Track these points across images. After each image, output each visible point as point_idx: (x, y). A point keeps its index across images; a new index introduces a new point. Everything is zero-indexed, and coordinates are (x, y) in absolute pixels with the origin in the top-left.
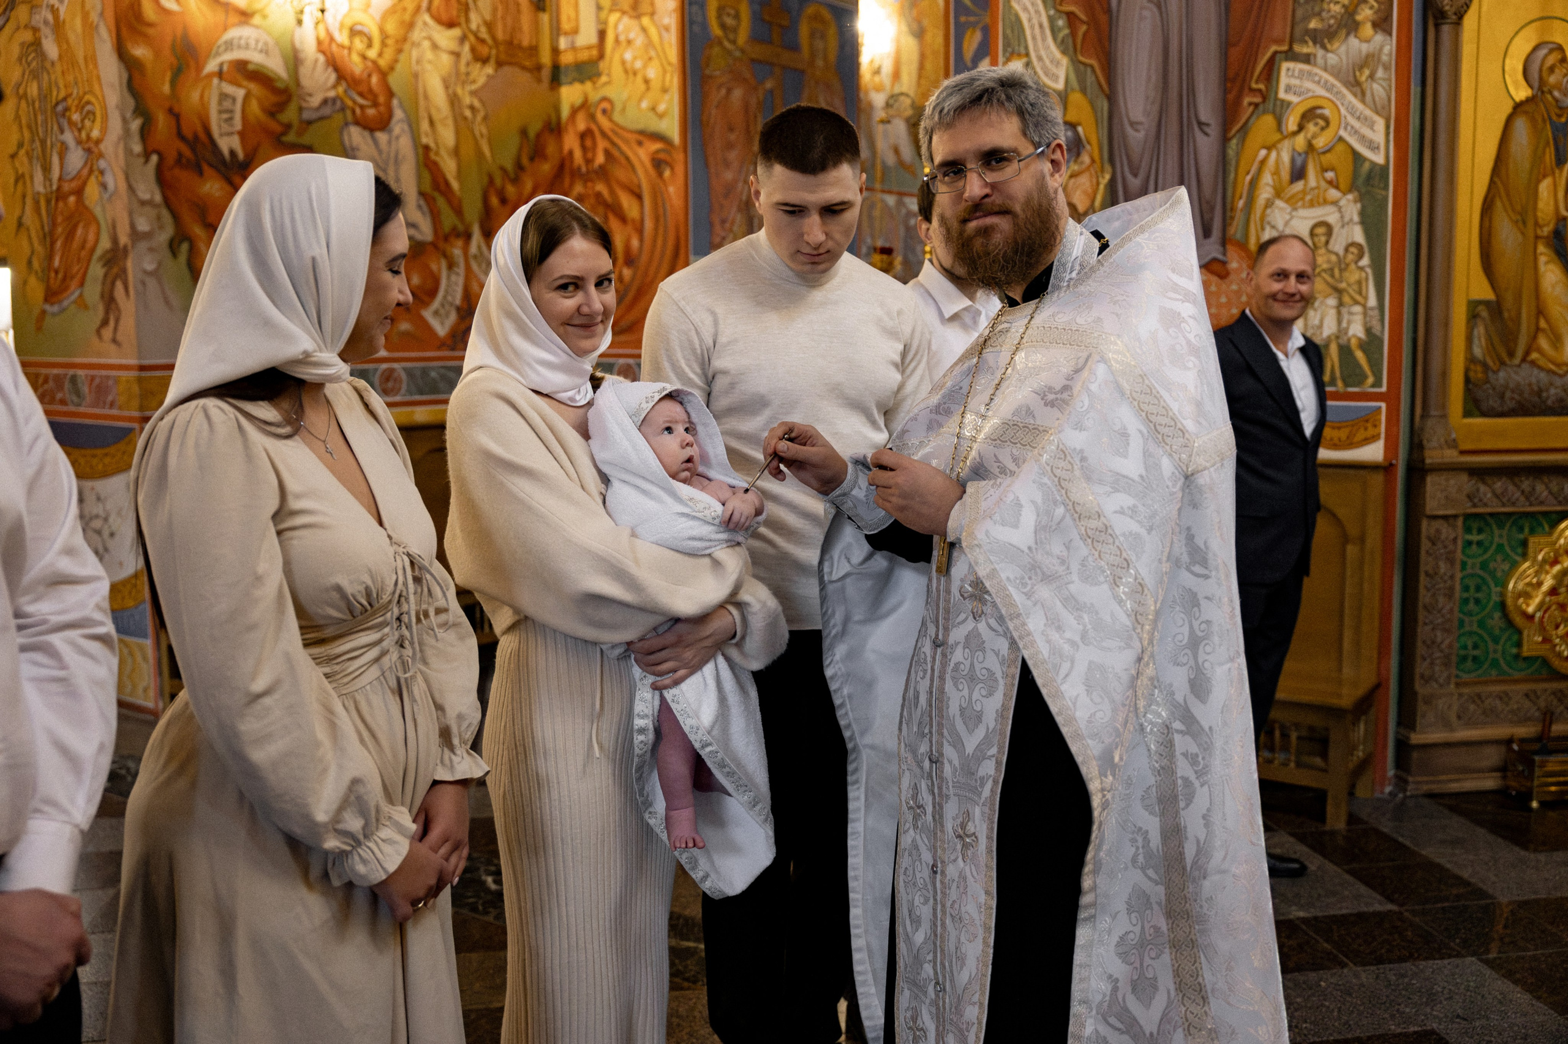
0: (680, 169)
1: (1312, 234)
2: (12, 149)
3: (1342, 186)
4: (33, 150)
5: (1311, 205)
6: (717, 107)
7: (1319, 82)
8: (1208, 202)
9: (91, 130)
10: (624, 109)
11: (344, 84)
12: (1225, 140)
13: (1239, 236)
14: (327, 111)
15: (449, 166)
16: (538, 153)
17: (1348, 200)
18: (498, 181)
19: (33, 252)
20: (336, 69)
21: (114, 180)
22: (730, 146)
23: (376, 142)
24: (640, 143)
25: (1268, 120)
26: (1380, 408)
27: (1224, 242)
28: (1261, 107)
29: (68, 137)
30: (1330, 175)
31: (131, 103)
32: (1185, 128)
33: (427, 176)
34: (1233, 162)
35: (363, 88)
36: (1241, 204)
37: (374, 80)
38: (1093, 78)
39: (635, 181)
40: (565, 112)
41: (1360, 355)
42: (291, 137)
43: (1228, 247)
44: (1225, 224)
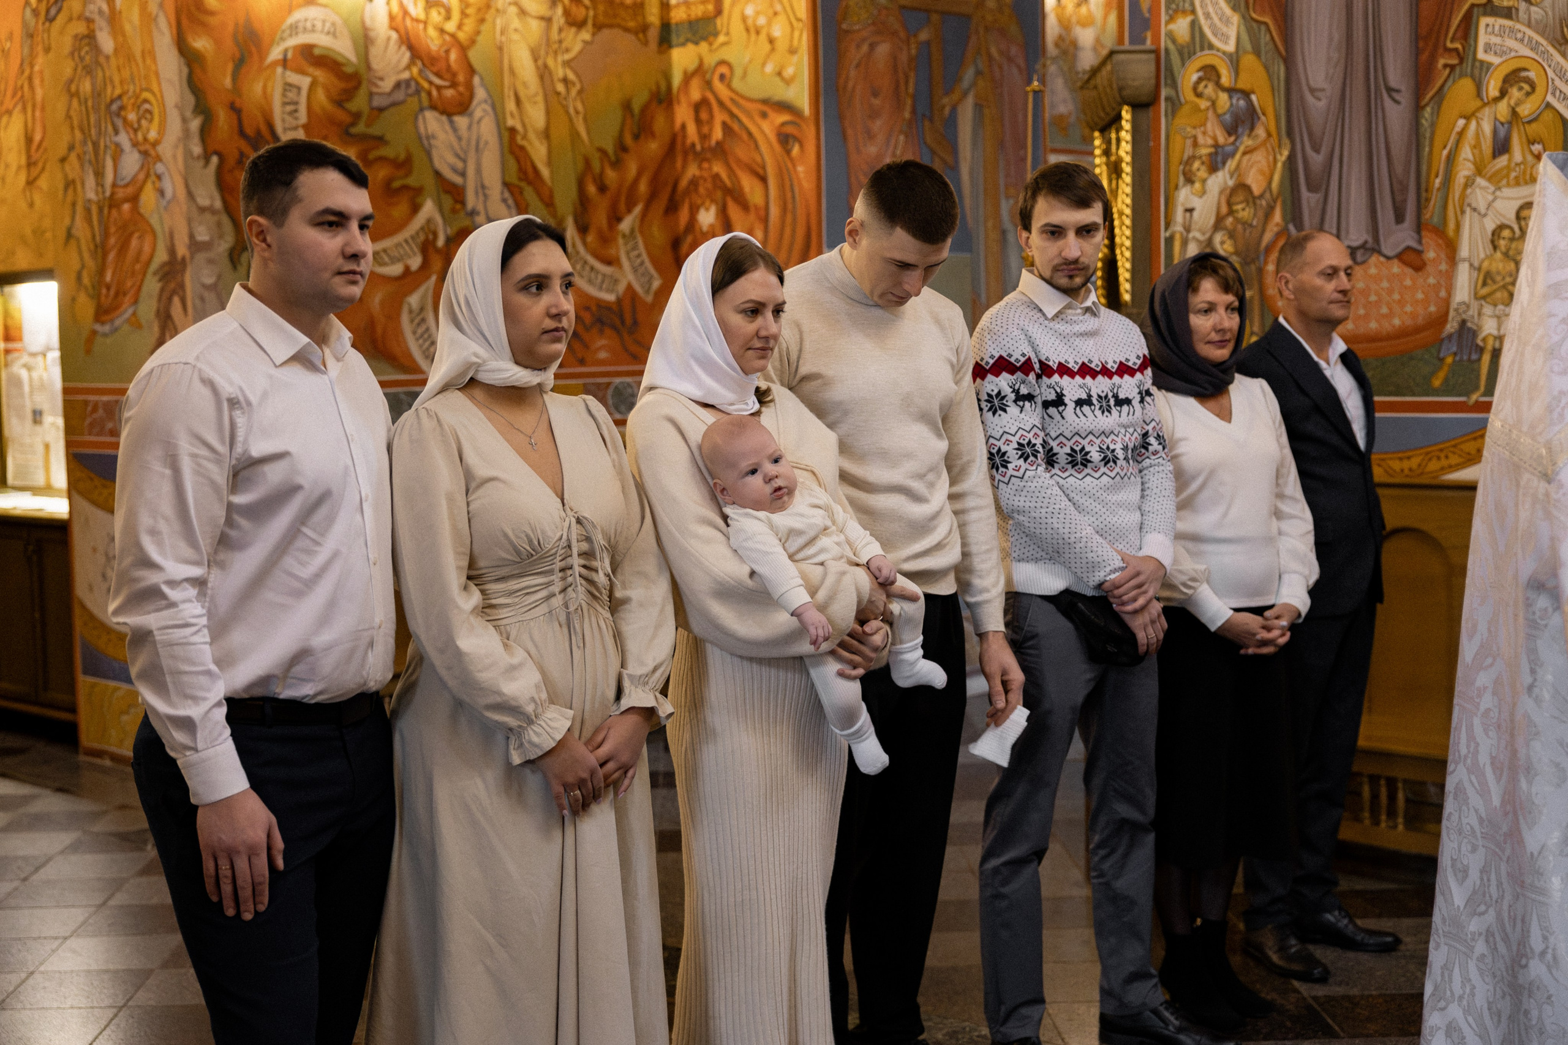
0: (811, 145)
1: (1518, 217)
2: (62, 151)
4: (85, 153)
5: (1517, 183)
6: (858, 66)
7: (1522, 40)
8: (1400, 182)
9: (148, 130)
10: (745, 75)
11: (419, 63)
12: (1417, 108)
13: (1435, 220)
14: (400, 96)
15: (538, 152)
16: (643, 129)
18: (596, 165)
19: (83, 266)
20: (411, 47)
21: (173, 185)
22: (874, 114)
23: (455, 130)
24: (764, 115)
27: (1419, 227)
29: (123, 139)
30: (1537, 148)
31: (191, 100)
32: (1373, 96)
33: (513, 165)
34: (1428, 135)
35: (442, 65)
36: (1437, 183)
37: (453, 56)
38: (1268, 37)
39: (759, 159)
40: (677, 80)
42: (360, 128)
43: (1423, 233)
44: (1420, 206)
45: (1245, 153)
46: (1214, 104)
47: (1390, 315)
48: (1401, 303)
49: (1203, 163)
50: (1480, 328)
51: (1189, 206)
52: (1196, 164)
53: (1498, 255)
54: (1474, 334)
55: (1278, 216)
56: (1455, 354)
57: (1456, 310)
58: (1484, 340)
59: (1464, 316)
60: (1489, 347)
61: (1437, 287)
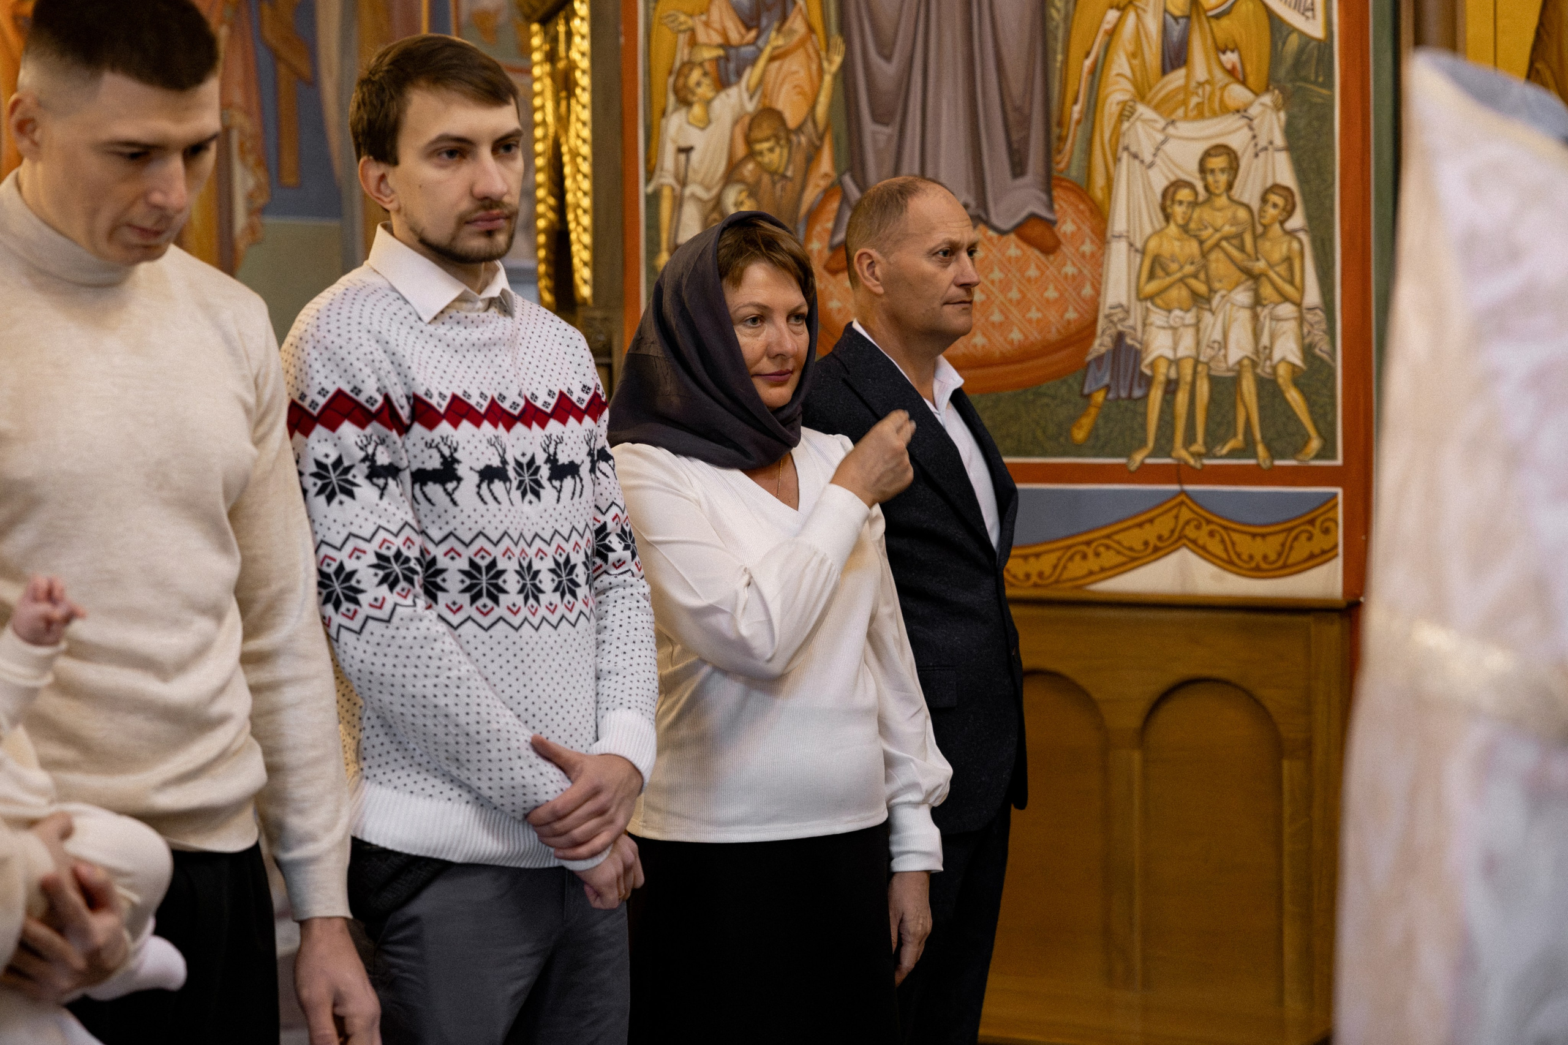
1: (1203, 169)
3: (1251, 80)
5: (1200, 113)
8: (1017, 109)
13: (1074, 173)
17: (1263, 104)
26: (1335, 495)
27: (1049, 182)
30: (1230, 58)
34: (1060, 34)
41: (1293, 396)
43: (1055, 193)
44: (1051, 149)
45: (772, 59)
47: (1004, 326)
48: (1023, 303)
49: (705, 74)
50: (1145, 345)
51: (684, 144)
52: (696, 75)
53: (1173, 229)
54: (1137, 355)
55: (825, 164)
56: (1108, 388)
57: (1107, 316)
58: (1153, 365)
59: (1120, 327)
60: (1161, 378)
61: (1077, 281)
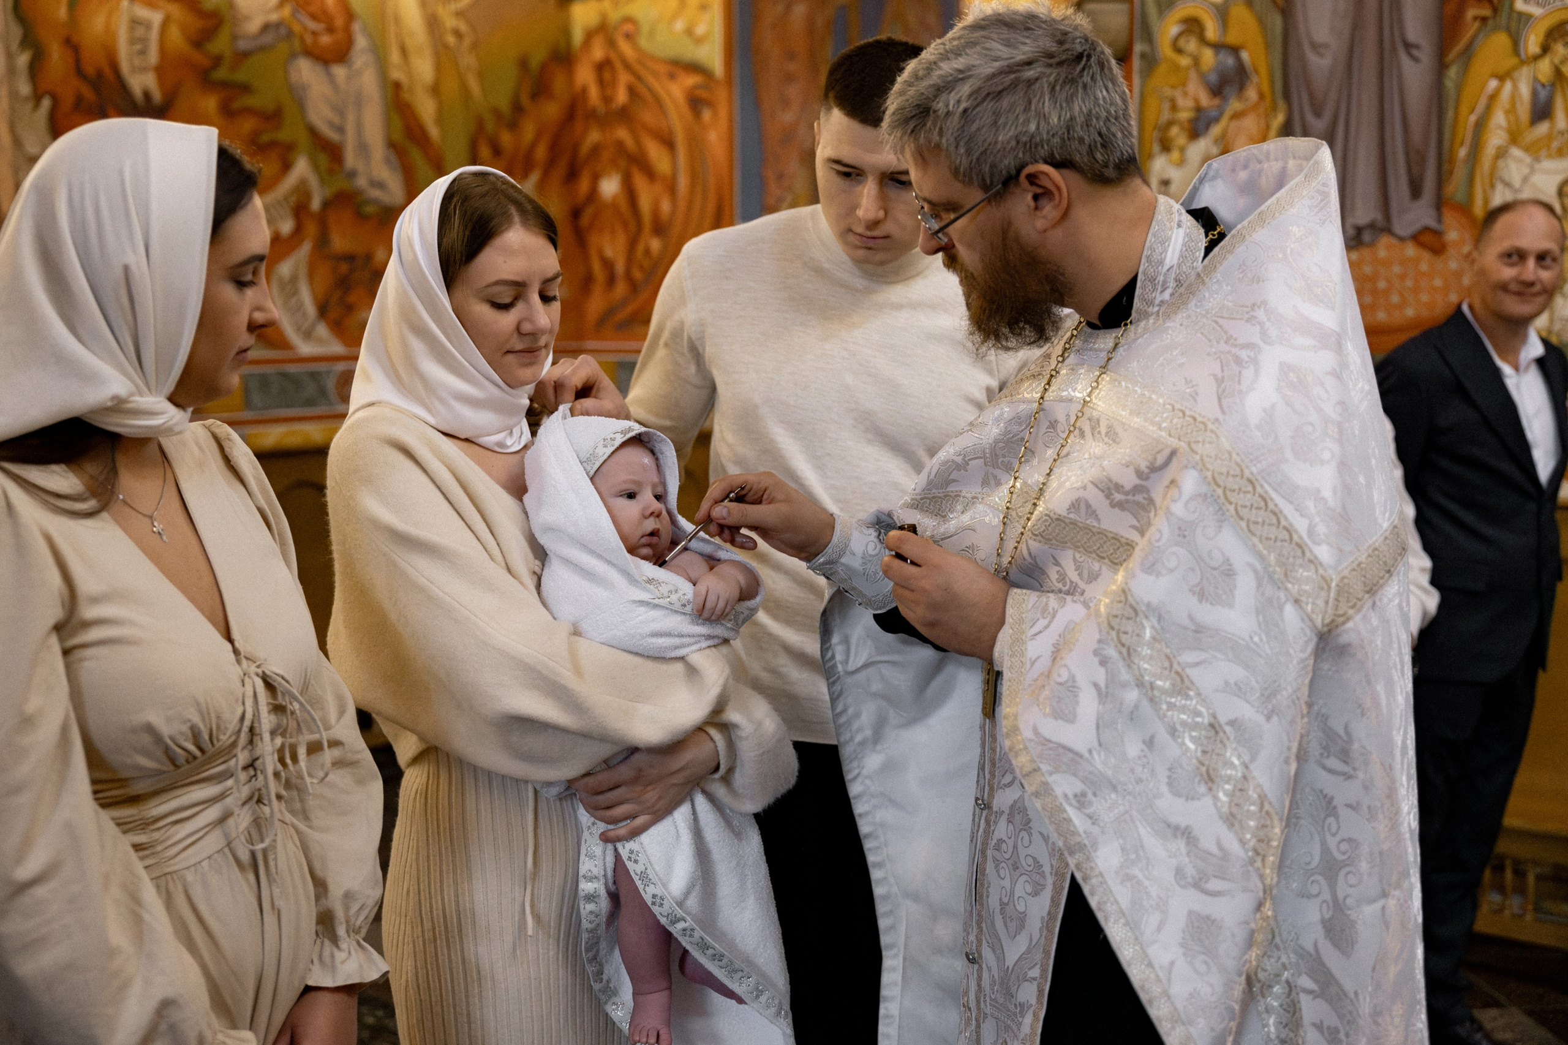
0: (723, 112)
1: (1560, 195)
5: (1560, 154)
8: (1417, 151)
10: (652, 33)
11: (291, 3)
12: (1441, 66)
13: (1459, 196)
14: (268, 38)
15: (426, 109)
16: (541, 88)
18: (490, 126)
22: (789, 78)
23: (332, 80)
24: (673, 77)
25: (1501, 40)
28: (1490, 22)
31: (17, 32)
32: (1387, 55)
33: (398, 123)
34: (1452, 97)
35: (316, 8)
36: (1462, 152)
39: (666, 125)
40: (577, 37)
42: (221, 74)
43: (1444, 211)
44: (1441, 180)
45: (1232, 118)
46: (1196, 61)
47: (1401, 306)
48: (1416, 290)
49: (1182, 129)
52: (1174, 131)
61: (1459, 273)
